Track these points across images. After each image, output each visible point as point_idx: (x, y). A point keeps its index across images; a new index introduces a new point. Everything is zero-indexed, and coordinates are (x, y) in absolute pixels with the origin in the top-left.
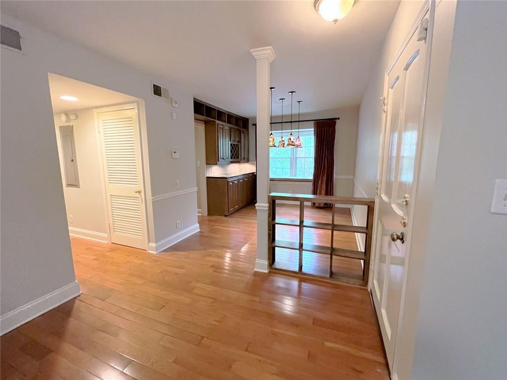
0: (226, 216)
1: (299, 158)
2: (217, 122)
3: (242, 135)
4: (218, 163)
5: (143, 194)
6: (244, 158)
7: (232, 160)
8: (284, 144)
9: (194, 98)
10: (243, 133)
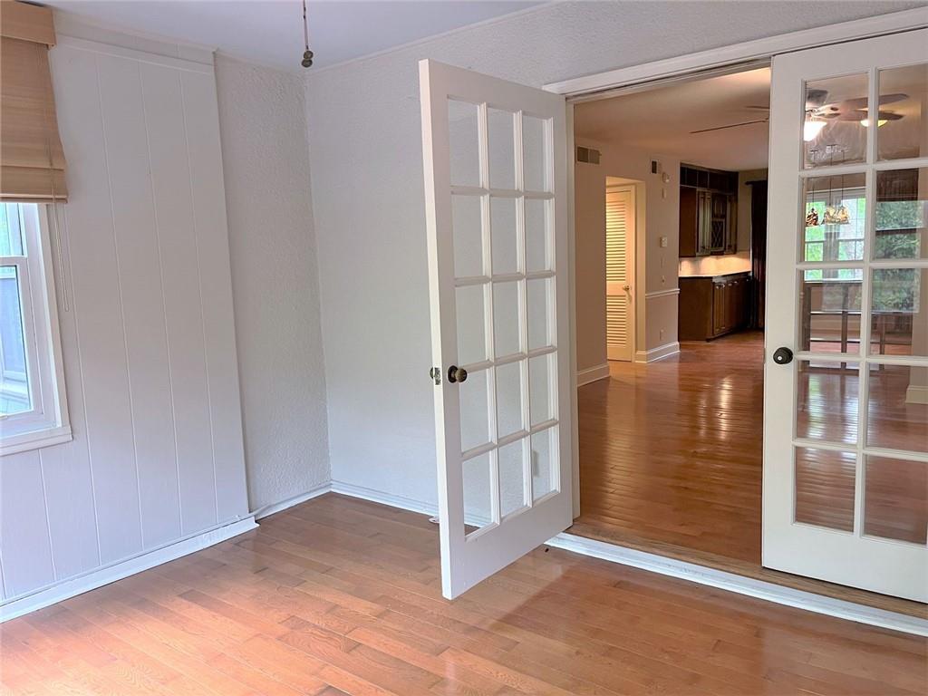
0: (708, 340)
1: (842, 241)
2: (699, 189)
3: (729, 205)
4: (697, 254)
5: (632, 292)
6: (730, 246)
7: (714, 250)
8: (816, 219)
9: (681, 164)
10: (730, 201)
